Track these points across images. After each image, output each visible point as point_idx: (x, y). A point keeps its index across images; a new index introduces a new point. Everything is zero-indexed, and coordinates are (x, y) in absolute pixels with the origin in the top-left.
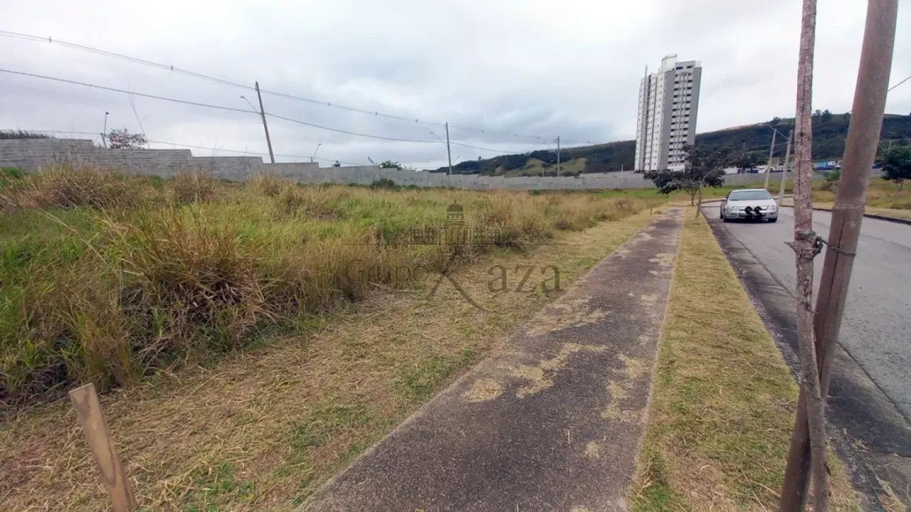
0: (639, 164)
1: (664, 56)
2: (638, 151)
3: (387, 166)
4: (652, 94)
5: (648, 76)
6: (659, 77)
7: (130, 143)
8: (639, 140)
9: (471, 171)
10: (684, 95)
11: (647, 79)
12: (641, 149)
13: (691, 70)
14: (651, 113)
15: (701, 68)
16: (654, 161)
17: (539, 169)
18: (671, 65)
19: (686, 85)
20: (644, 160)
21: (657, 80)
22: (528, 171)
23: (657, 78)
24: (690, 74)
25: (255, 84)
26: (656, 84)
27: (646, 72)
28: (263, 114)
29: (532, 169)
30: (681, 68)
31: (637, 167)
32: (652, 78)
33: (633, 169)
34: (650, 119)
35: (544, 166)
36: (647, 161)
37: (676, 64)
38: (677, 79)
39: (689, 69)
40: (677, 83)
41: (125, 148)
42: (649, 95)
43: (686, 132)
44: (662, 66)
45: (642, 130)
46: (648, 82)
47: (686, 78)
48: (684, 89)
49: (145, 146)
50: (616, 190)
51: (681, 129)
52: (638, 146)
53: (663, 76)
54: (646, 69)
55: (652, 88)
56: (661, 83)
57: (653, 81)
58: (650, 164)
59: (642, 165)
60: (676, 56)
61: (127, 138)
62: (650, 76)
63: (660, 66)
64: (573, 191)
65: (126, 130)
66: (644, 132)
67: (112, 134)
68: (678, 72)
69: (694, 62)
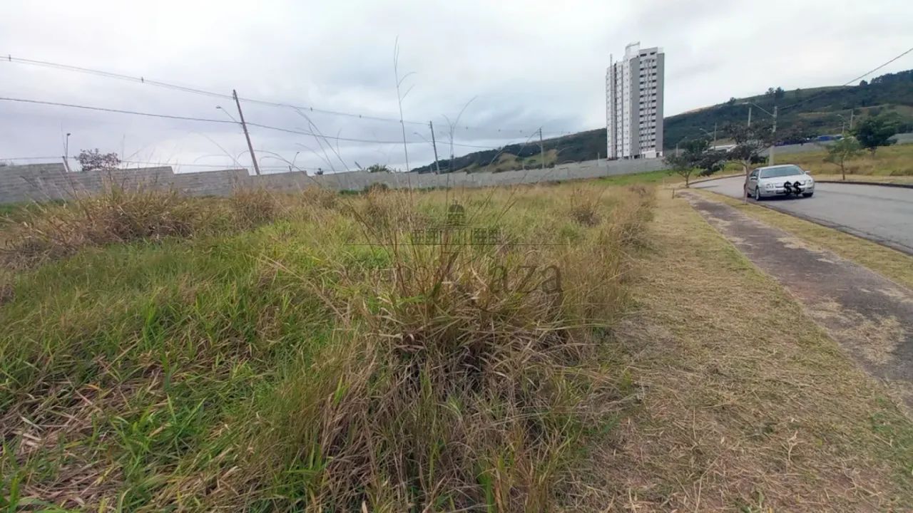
0: (612, 152)
1: (626, 45)
2: (609, 139)
3: (374, 170)
4: (619, 82)
5: (613, 64)
6: (625, 65)
7: (103, 165)
8: (609, 128)
9: (445, 170)
10: (650, 82)
11: (613, 68)
12: (612, 137)
13: (654, 57)
14: (619, 101)
15: (663, 54)
16: (626, 147)
17: (512, 163)
18: (635, 52)
19: (651, 71)
20: (616, 148)
21: (622, 69)
22: (501, 166)
23: (622, 66)
24: (653, 61)
25: (233, 92)
26: (622, 72)
27: (611, 61)
28: (243, 123)
29: (506, 164)
30: (645, 55)
31: (610, 155)
32: (617, 66)
33: (606, 157)
34: (619, 107)
35: (517, 160)
36: (619, 148)
37: (640, 51)
38: (642, 66)
39: (652, 56)
40: (642, 69)
41: (97, 169)
42: (616, 83)
43: (654, 118)
44: (626, 55)
45: (612, 119)
46: (613, 71)
47: (651, 64)
48: (649, 75)
49: (120, 167)
50: (600, 178)
51: (649, 115)
52: (609, 134)
53: (627, 64)
54: (611, 58)
55: (619, 76)
56: (627, 71)
57: (619, 70)
58: (622, 151)
59: (614, 152)
60: (639, 43)
61: (98, 158)
62: (615, 65)
63: (624, 55)
64: (559, 182)
65: (97, 150)
66: (614, 120)
67: (82, 155)
68: (642, 59)
69: (657, 48)
